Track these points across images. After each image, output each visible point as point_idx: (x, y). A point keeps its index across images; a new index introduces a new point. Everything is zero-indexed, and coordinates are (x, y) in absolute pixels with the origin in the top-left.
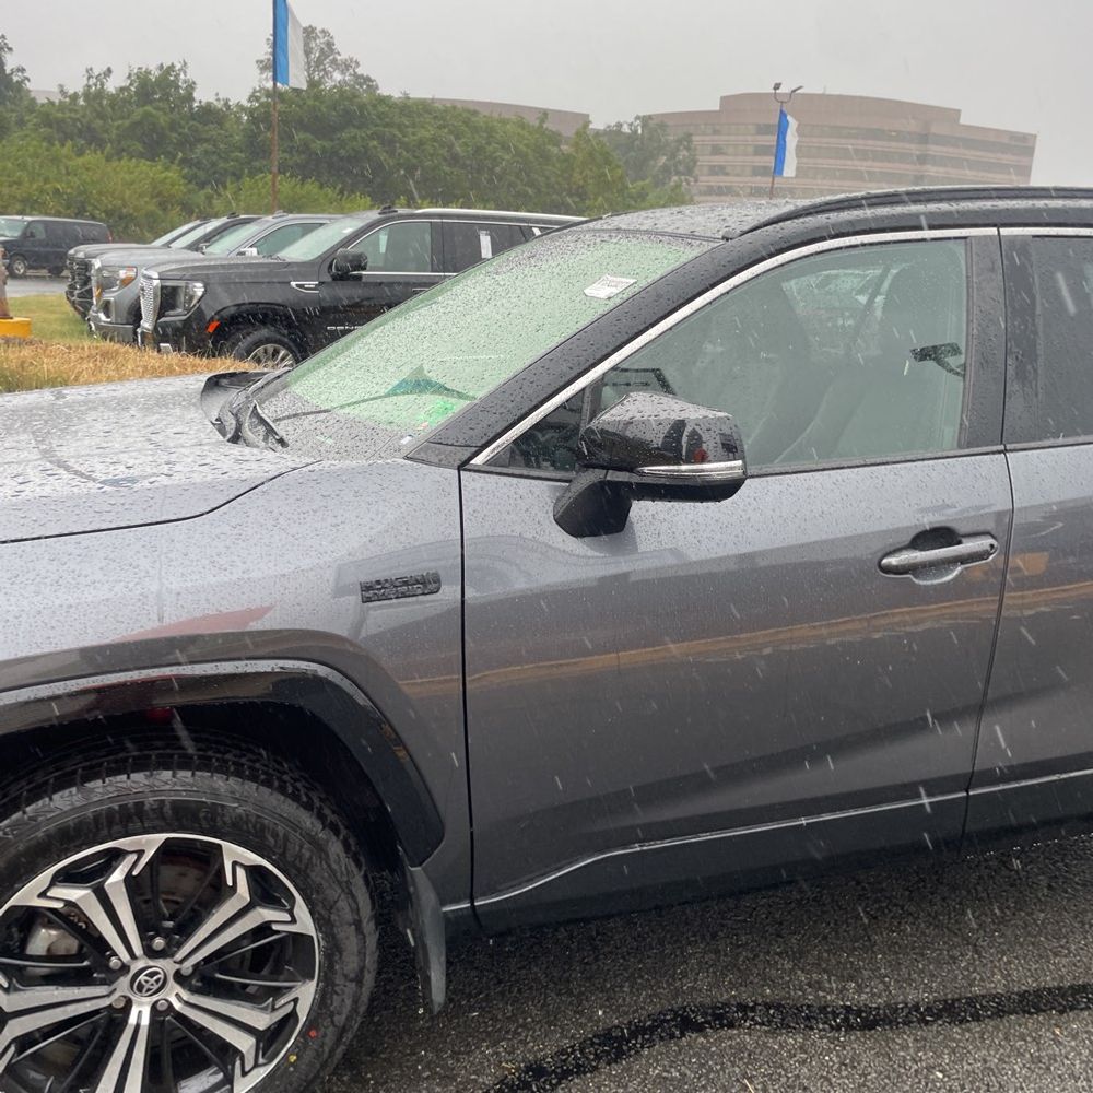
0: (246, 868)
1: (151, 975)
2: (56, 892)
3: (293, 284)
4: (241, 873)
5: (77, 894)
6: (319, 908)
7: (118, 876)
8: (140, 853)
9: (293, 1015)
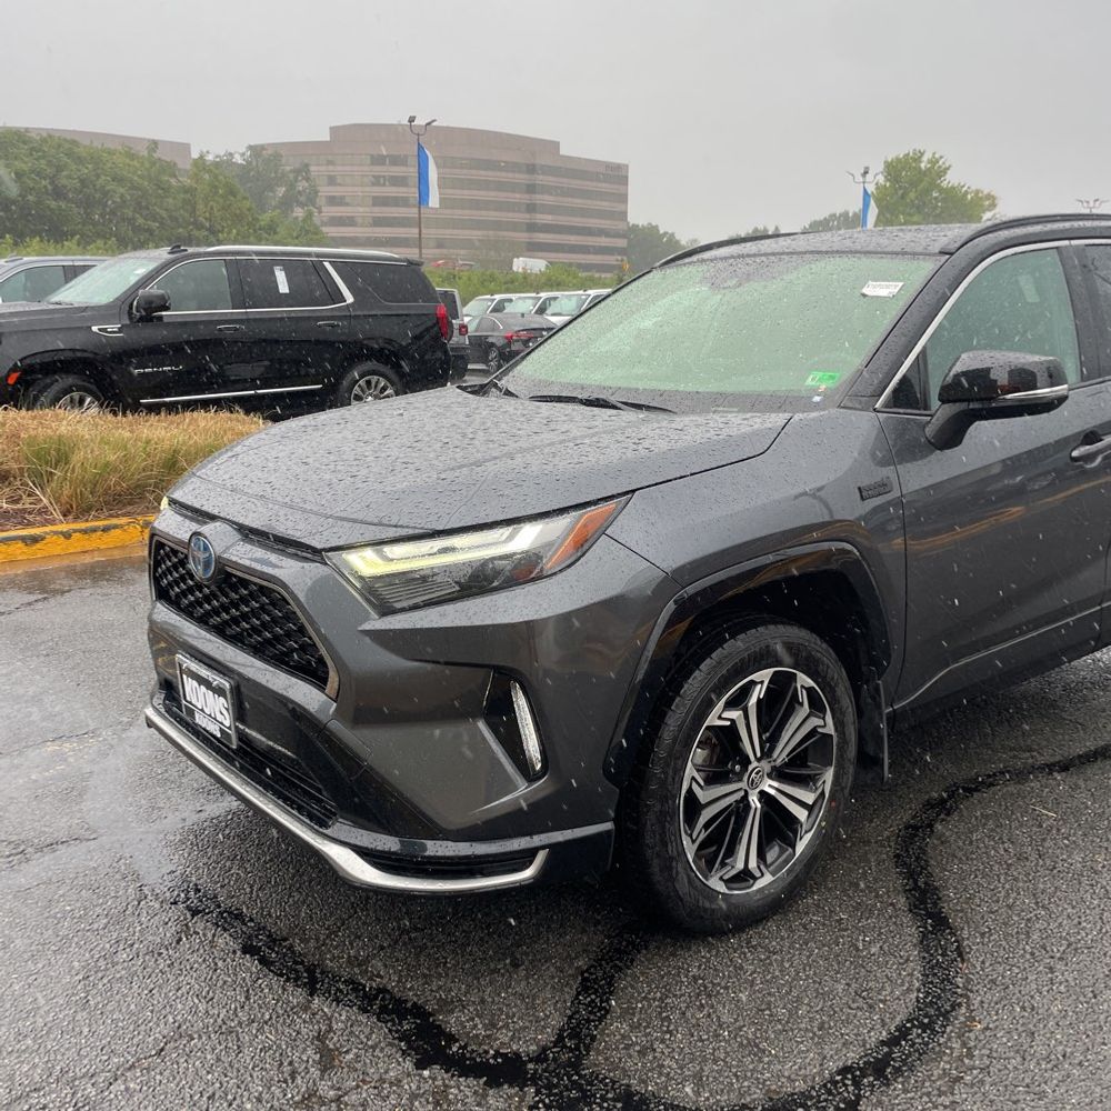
0: (806, 689)
1: (757, 773)
2: (725, 715)
3: (95, 329)
4: (804, 692)
5: (735, 714)
6: (838, 715)
7: (753, 700)
8: (762, 682)
9: (823, 793)
